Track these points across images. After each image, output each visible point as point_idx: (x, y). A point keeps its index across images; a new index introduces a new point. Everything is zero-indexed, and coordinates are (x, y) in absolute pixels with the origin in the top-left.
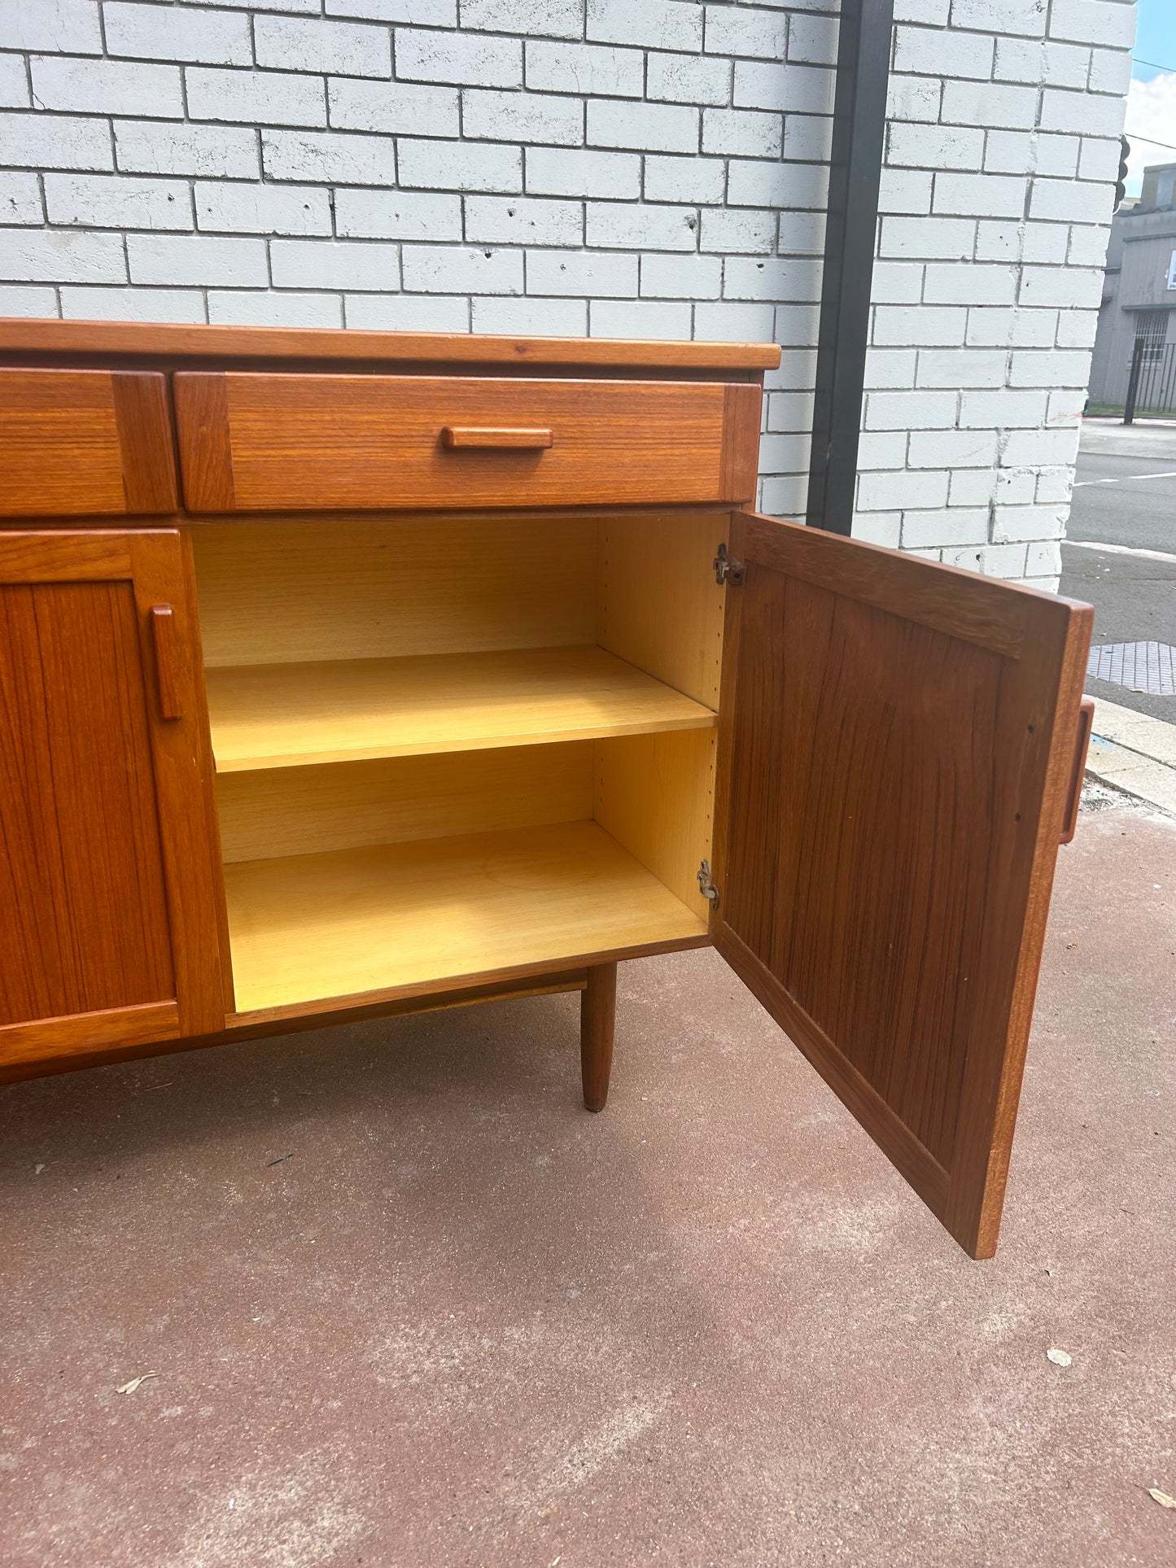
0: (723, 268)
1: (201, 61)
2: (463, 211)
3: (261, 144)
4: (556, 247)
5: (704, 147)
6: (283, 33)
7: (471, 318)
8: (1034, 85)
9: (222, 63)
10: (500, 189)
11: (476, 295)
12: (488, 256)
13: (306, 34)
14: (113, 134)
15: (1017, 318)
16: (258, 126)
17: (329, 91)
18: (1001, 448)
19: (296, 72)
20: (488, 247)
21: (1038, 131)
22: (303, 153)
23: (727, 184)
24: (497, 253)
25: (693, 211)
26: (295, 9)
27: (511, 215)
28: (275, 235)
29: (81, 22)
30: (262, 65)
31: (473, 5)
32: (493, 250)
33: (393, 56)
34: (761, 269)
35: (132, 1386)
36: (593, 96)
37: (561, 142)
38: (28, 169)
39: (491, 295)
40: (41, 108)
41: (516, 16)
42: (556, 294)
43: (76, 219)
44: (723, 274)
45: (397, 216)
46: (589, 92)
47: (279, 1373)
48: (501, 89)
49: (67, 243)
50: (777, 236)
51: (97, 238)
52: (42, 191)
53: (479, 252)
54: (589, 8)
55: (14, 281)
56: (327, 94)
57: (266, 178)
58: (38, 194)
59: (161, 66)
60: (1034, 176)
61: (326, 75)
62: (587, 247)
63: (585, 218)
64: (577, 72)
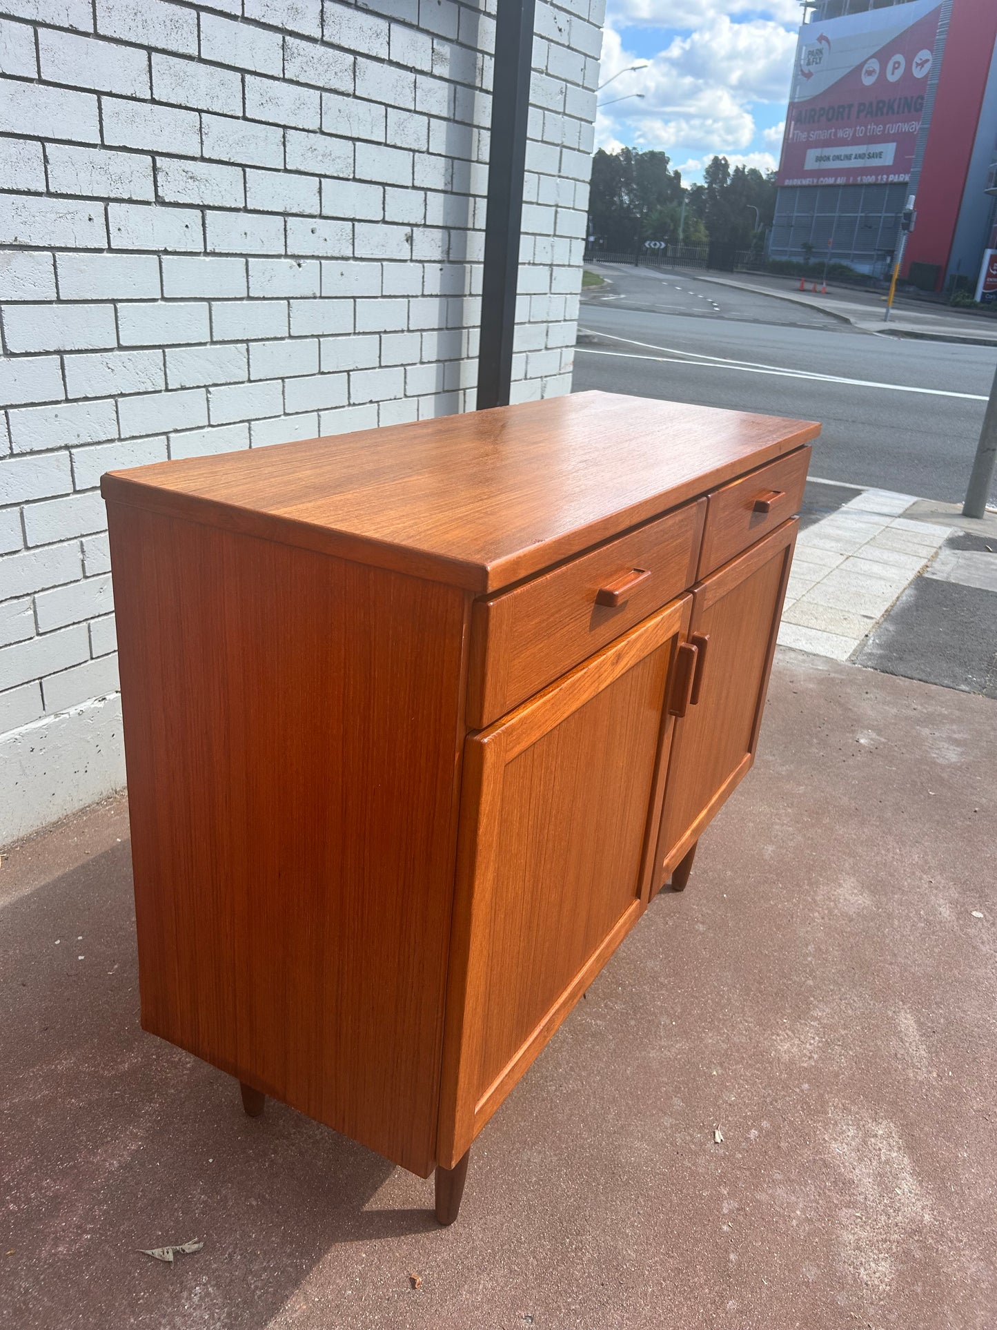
0: (424, 272)
1: (114, 92)
2: (285, 230)
3: (155, 169)
4: (338, 258)
5: (415, 182)
6: (172, 71)
7: (289, 316)
8: (557, 145)
9: (129, 94)
10: (307, 212)
11: (293, 298)
12: (299, 265)
13: (188, 74)
14: (45, 156)
15: (550, 301)
16: (153, 154)
17: (203, 126)
18: (543, 388)
19: (180, 107)
20: (299, 259)
21: (560, 177)
22: (185, 179)
23: (426, 209)
24: (306, 263)
25: (409, 229)
26: (181, 51)
27: (313, 232)
28: (166, 251)
29: (21, 45)
30: (157, 99)
31: (293, 60)
32: (302, 261)
33: (244, 98)
34: (441, 272)
36: (359, 140)
37: (341, 176)
39: (301, 298)
41: (317, 72)
42: (339, 295)
43: (16, 238)
44: (423, 277)
45: (245, 234)
46: (357, 136)
48: (308, 131)
49: (9, 263)
50: (449, 248)
51: (31, 257)
53: (293, 262)
54: (357, 71)
56: (201, 128)
57: (160, 202)
59: (83, 94)
60: (557, 206)
61: (200, 111)
62: (355, 258)
63: (354, 235)
64: (351, 120)
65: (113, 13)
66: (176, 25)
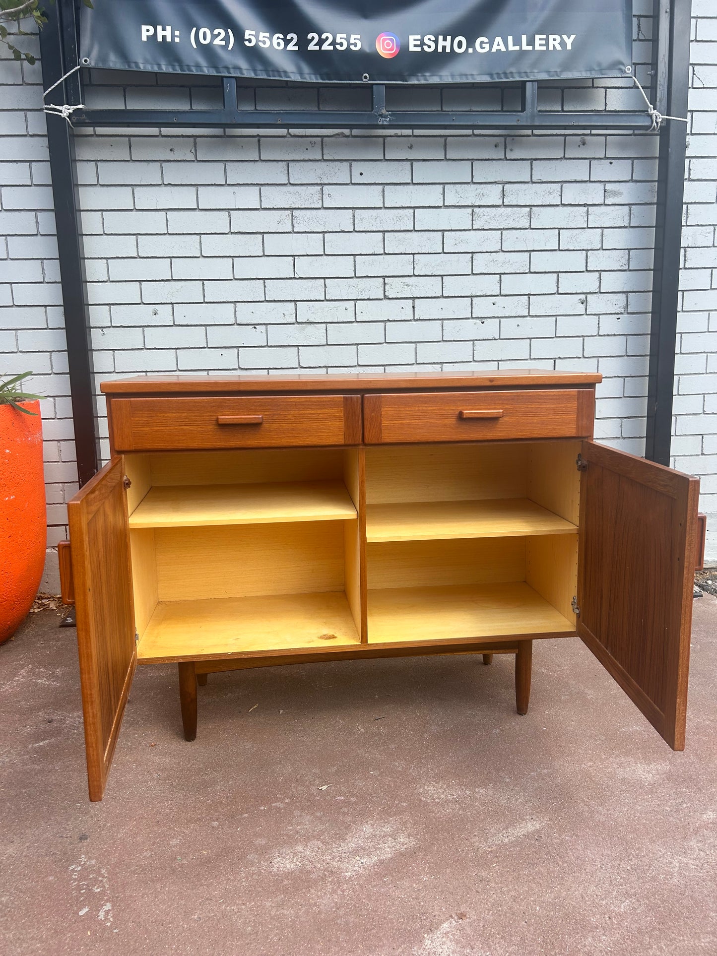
0: (599, 321)
1: (363, 253)
2: (472, 305)
3: (385, 284)
4: (515, 317)
5: (588, 268)
6: (396, 239)
7: (474, 350)
9: (371, 253)
10: (489, 294)
11: (476, 340)
12: (483, 323)
13: (406, 238)
14: (325, 285)
16: (384, 277)
17: (415, 260)
19: (401, 254)
20: (482, 319)
22: (402, 286)
23: (600, 283)
24: (487, 321)
25: (583, 296)
26: (402, 229)
27: (494, 304)
28: (389, 321)
29: (316, 242)
30: (387, 253)
31: (480, 219)
32: (485, 320)
33: (443, 243)
34: (619, 320)
35: (324, 788)
36: (534, 251)
37: (518, 272)
38: (291, 301)
39: (483, 340)
40: (298, 277)
42: (517, 338)
43: (308, 319)
44: (599, 324)
45: (442, 309)
46: (532, 249)
47: (381, 791)
48: (491, 252)
49: (304, 330)
50: (627, 305)
51: (315, 326)
52: (296, 309)
53: (478, 321)
54: (533, 215)
55: (282, 346)
56: (413, 261)
57: (386, 298)
58: (294, 311)
59: (346, 257)
61: (413, 254)
62: (530, 316)
63: (529, 303)
64: (527, 241)
65: (363, 220)
66: (400, 218)
